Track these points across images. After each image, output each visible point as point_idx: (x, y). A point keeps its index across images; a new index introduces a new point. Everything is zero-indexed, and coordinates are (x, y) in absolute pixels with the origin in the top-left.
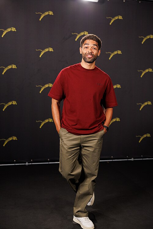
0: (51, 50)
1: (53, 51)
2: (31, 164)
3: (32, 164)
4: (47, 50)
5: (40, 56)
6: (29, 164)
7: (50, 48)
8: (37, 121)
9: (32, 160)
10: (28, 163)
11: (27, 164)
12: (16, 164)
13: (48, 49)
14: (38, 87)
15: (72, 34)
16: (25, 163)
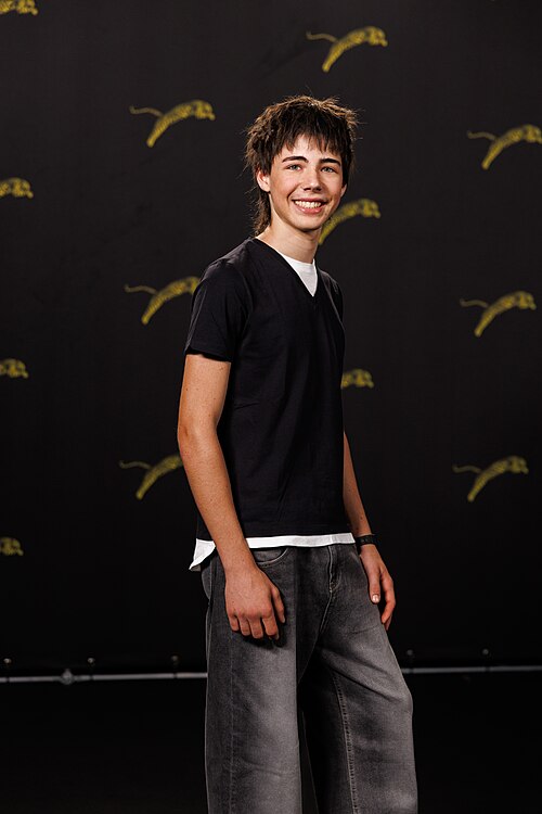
0: (203, 111)
1: (212, 117)
2: (85, 678)
3: (91, 682)
4: (183, 112)
5: (151, 142)
6: (76, 678)
7: (199, 104)
8: (122, 465)
9: (91, 660)
10: (75, 672)
11: (68, 677)
12: (12, 680)
13: (188, 108)
14: (135, 293)
15: (310, 37)
16: (60, 673)
